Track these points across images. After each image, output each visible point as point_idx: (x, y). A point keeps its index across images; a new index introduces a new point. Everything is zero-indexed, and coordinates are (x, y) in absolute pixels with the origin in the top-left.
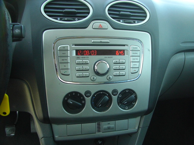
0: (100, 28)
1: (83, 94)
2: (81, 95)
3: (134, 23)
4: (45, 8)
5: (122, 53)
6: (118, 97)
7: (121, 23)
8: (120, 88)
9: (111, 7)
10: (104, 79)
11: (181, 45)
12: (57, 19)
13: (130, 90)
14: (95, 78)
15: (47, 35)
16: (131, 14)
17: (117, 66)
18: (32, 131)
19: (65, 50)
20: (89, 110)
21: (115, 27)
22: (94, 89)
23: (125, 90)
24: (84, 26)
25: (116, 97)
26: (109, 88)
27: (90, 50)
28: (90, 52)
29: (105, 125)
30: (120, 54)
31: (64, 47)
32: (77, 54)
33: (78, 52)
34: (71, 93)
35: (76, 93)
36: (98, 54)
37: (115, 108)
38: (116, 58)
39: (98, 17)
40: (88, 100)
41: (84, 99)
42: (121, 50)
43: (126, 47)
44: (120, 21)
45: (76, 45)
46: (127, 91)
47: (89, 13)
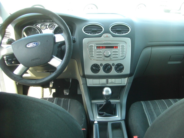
0: (107, 37)
1: (99, 65)
2: (98, 65)
3: (123, 34)
4: (84, 29)
5: (116, 47)
6: (115, 67)
7: (117, 34)
8: (116, 63)
9: (112, 27)
10: (108, 58)
11: (148, 43)
12: (89, 34)
13: (120, 64)
14: (104, 58)
15: (85, 40)
16: (121, 30)
17: (114, 53)
18: (78, 93)
19: (92, 46)
20: (102, 72)
21: (114, 36)
22: (104, 63)
23: (118, 64)
24: (100, 36)
25: (114, 67)
26: (111, 63)
27: (103, 46)
28: (103, 47)
29: (110, 80)
30: (116, 48)
31: (91, 45)
32: (97, 48)
33: (98, 47)
34: (94, 64)
35: (97, 64)
36: (106, 48)
37: (113, 72)
38: (114, 50)
39: (107, 32)
40: (101, 68)
41: (100, 67)
42: (116, 46)
43: (118, 45)
44: (116, 33)
45: (96, 44)
46: (119, 64)
47: (102, 30)
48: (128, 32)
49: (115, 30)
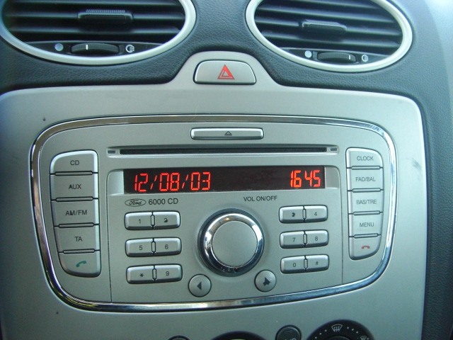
0: (226, 80)
3: (358, 60)
5: (314, 177)
7: (307, 60)
12: (51, 48)
13: (346, 324)
14: (206, 283)
16: (346, 28)
17: (296, 234)
19: (78, 171)
23: (328, 326)
24: (161, 75)
27: (185, 171)
28: (187, 180)
30: (305, 185)
31: (75, 161)
32: (129, 188)
33: (135, 180)
36: (216, 187)
38: (290, 201)
42: (309, 168)
43: (329, 154)
44: (302, 55)
45: (125, 150)
46: (336, 329)
47: (180, 25)
48: (389, 51)
49: (295, 24)
